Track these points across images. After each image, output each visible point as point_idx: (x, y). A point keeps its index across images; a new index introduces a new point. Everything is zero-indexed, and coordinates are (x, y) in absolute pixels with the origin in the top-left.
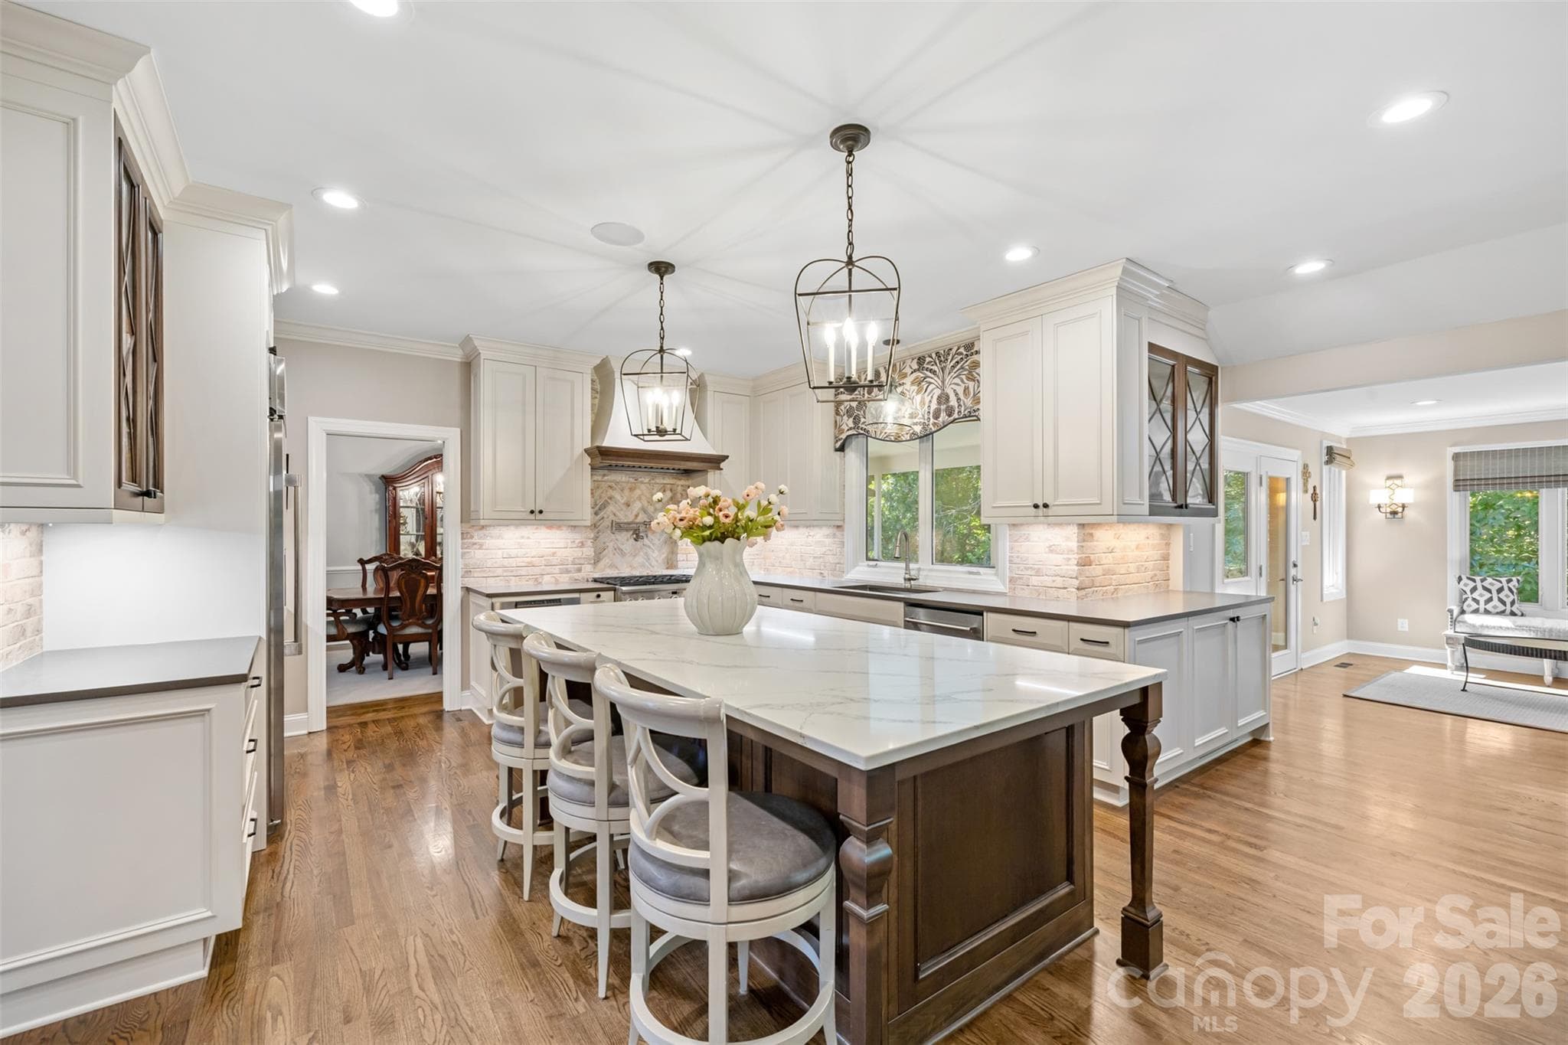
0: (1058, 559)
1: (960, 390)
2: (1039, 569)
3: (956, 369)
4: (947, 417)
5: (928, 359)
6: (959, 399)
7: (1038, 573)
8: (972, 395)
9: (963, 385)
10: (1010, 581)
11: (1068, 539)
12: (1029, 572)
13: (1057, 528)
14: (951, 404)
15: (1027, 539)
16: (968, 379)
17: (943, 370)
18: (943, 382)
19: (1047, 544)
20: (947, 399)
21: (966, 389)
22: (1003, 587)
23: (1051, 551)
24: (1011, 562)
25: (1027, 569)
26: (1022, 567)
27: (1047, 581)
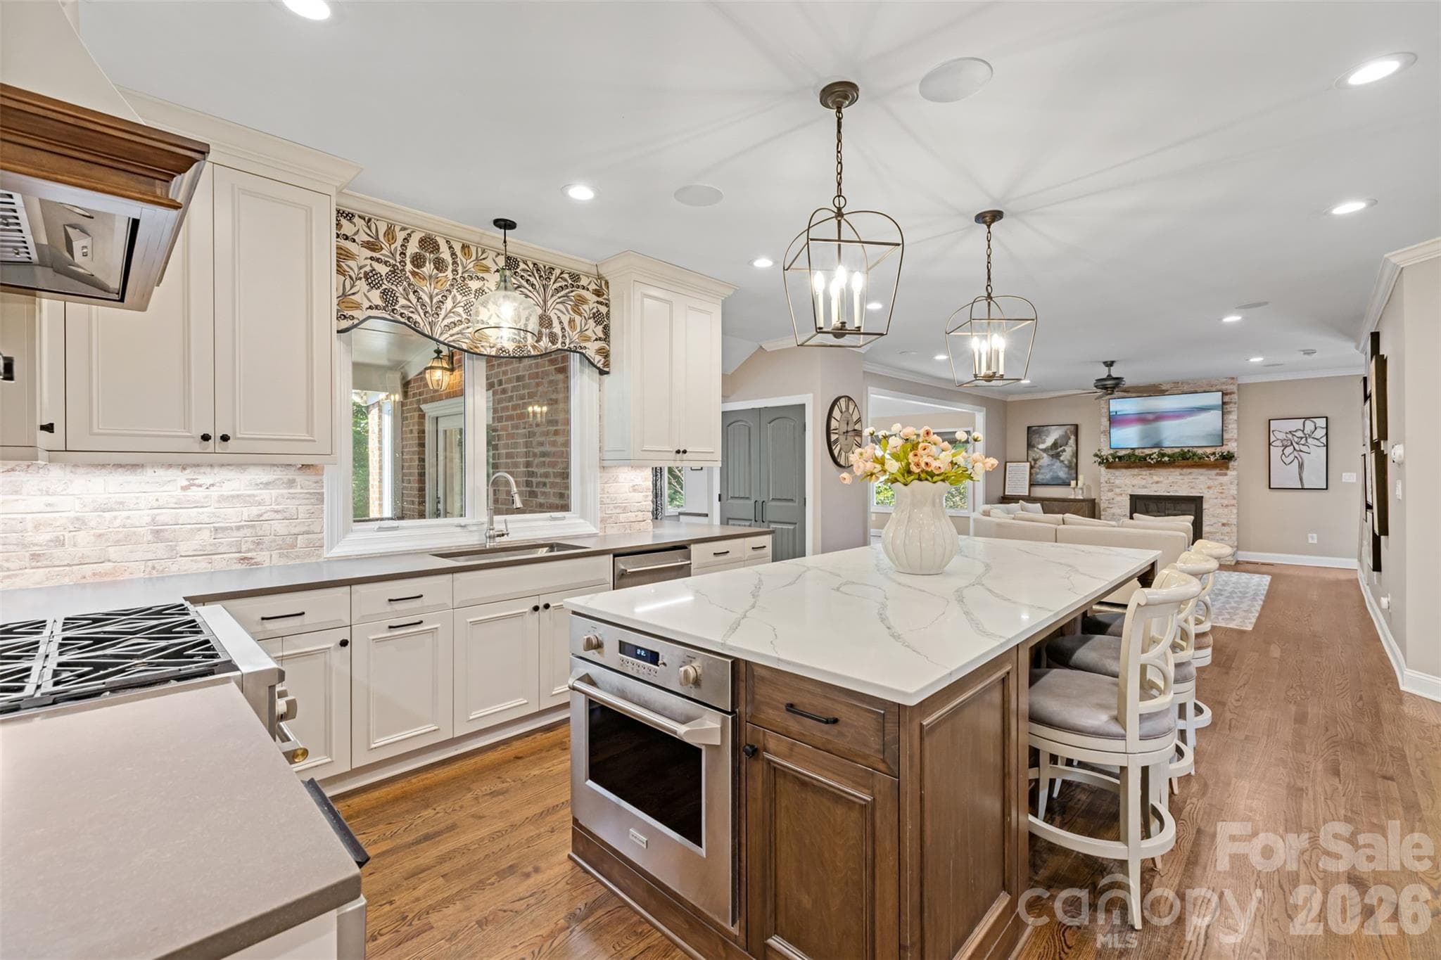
0: (638, 496)
1: (565, 319)
2: (626, 507)
3: (559, 295)
4: (550, 344)
5: (522, 266)
6: (563, 328)
7: (625, 510)
8: (578, 330)
9: (568, 316)
10: (601, 521)
11: (646, 479)
12: (618, 511)
13: (638, 471)
14: (554, 330)
15: (616, 481)
16: (574, 311)
17: (545, 287)
18: (545, 302)
19: (631, 484)
20: (550, 325)
21: (571, 321)
22: (594, 529)
23: (635, 491)
24: (602, 503)
25: (615, 508)
26: (611, 506)
27: (632, 516)
